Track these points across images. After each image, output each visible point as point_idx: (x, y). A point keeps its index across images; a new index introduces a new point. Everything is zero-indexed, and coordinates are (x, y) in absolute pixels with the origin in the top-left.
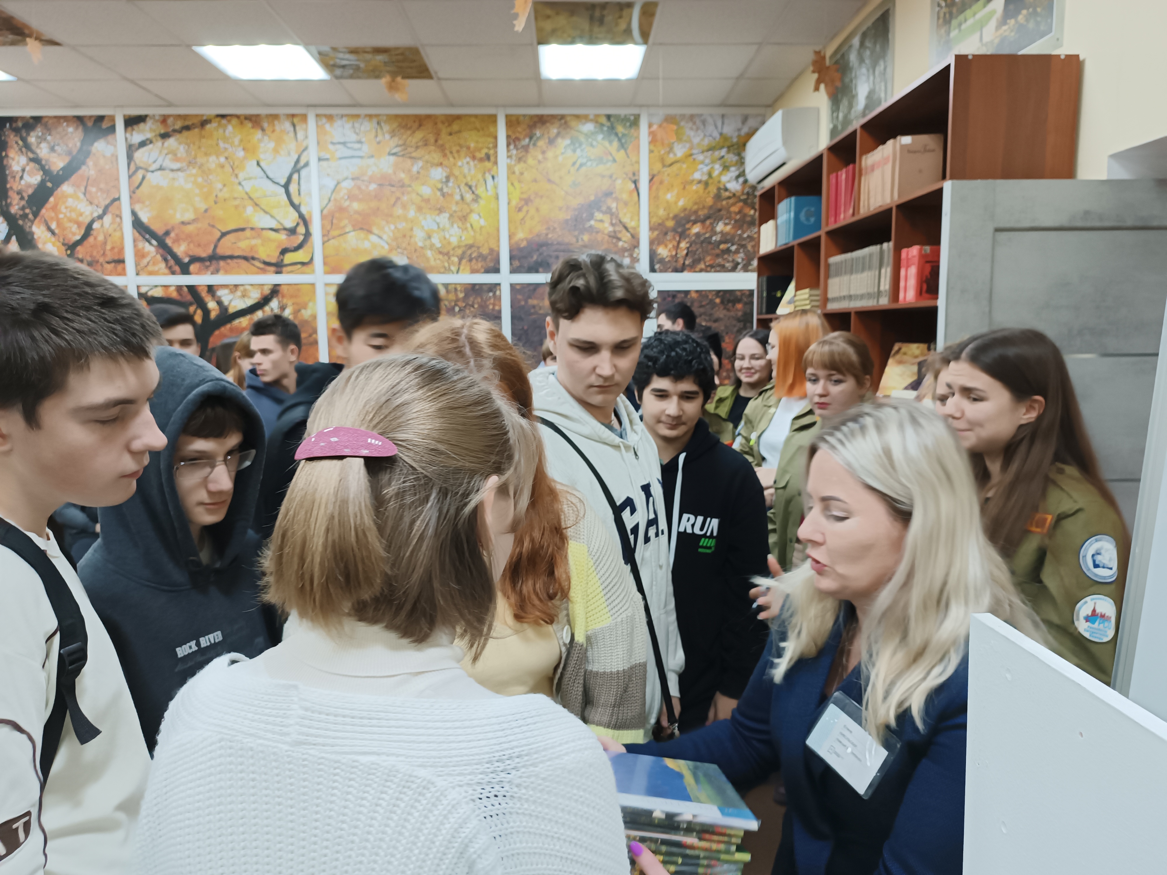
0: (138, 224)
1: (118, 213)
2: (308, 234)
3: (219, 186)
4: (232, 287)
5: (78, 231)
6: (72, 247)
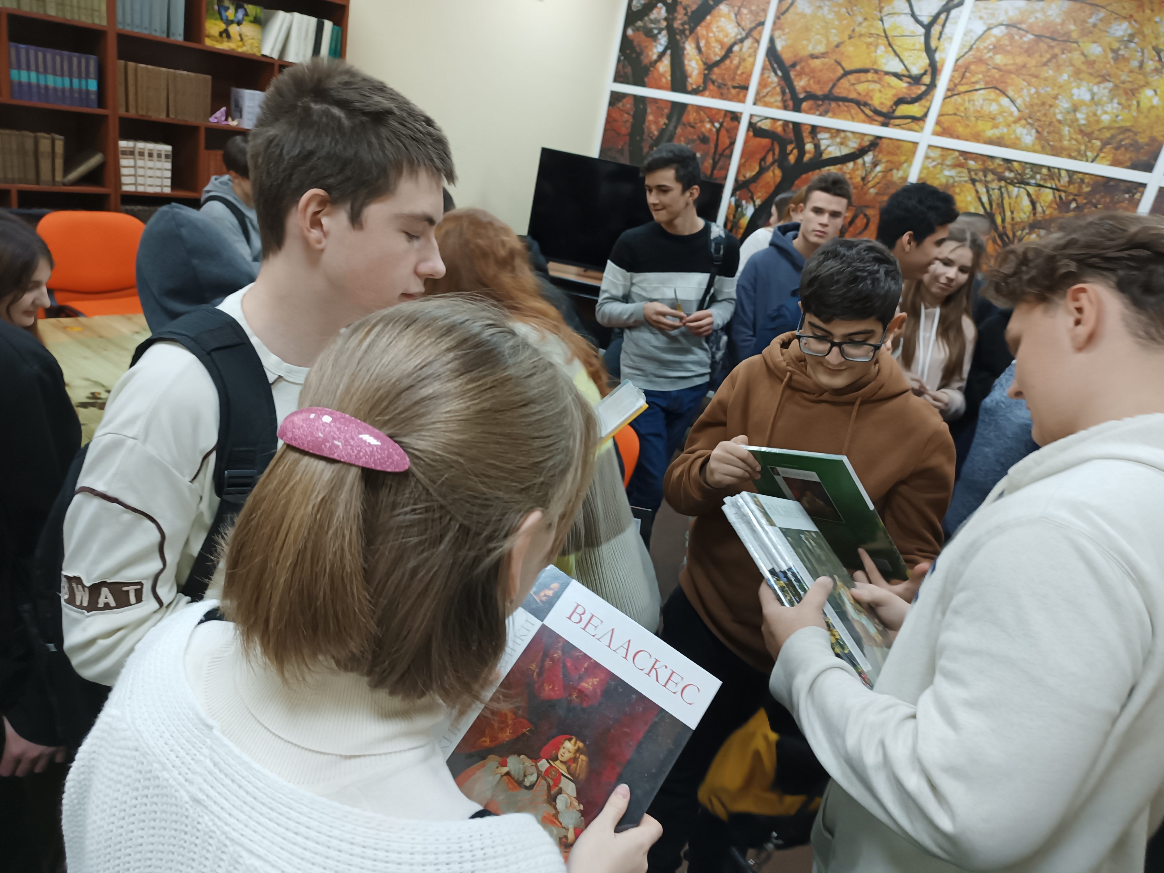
0: (771, 51)
1: (758, 38)
2: (932, 86)
3: (860, 19)
5: (719, 53)
6: (709, 66)
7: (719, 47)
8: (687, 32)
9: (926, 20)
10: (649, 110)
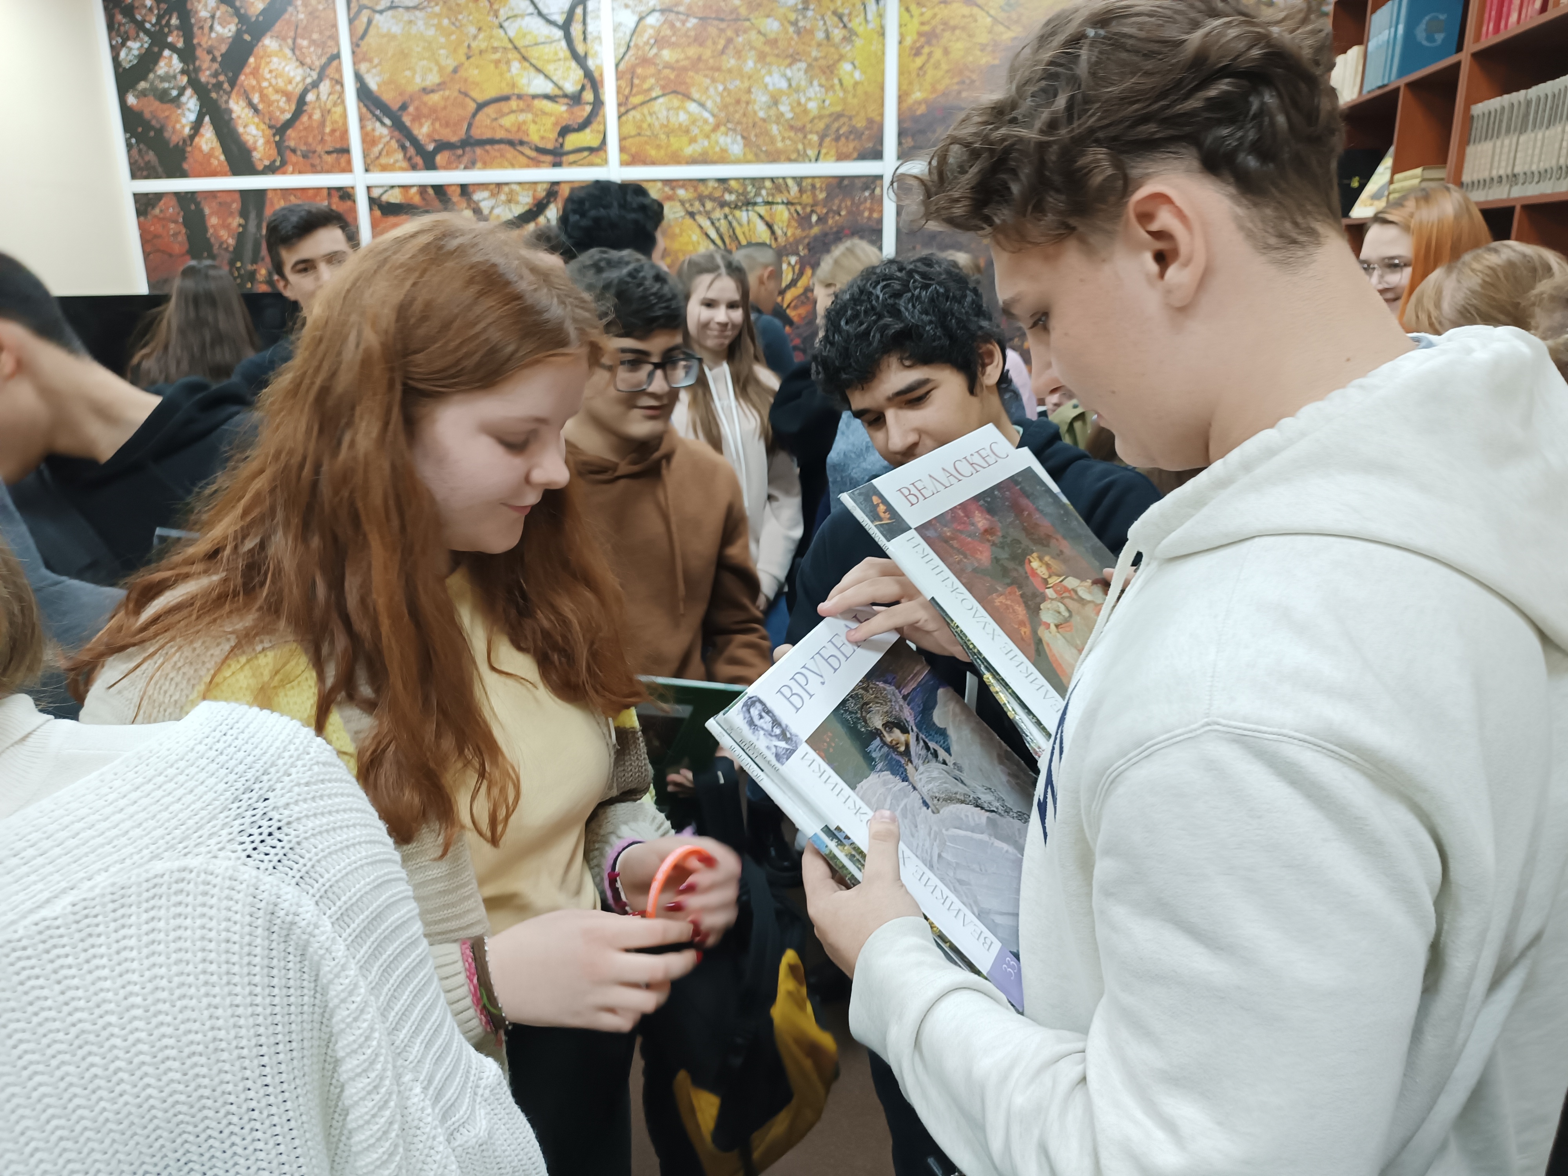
0: (364, 93)
1: (337, 77)
2: (598, 103)
3: (473, 30)
4: (493, 187)
5: (287, 108)
6: (281, 130)
7: (284, 99)
8: (226, 86)
9: (560, 19)
10: (207, 211)
